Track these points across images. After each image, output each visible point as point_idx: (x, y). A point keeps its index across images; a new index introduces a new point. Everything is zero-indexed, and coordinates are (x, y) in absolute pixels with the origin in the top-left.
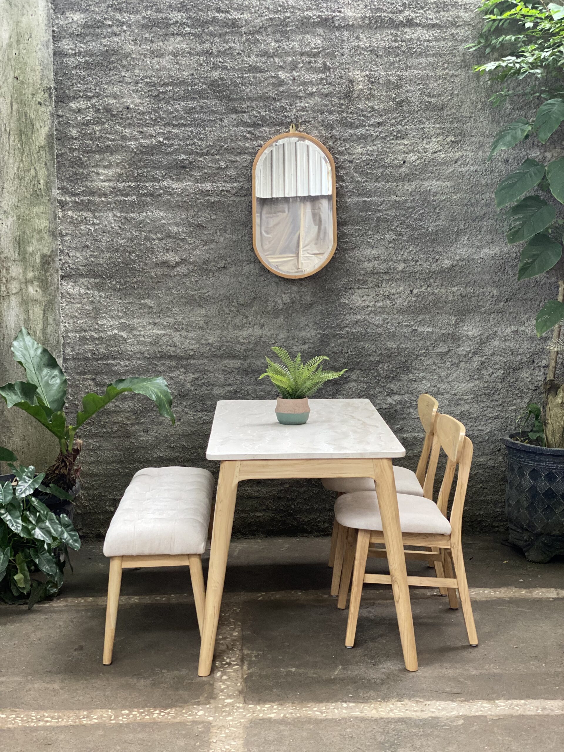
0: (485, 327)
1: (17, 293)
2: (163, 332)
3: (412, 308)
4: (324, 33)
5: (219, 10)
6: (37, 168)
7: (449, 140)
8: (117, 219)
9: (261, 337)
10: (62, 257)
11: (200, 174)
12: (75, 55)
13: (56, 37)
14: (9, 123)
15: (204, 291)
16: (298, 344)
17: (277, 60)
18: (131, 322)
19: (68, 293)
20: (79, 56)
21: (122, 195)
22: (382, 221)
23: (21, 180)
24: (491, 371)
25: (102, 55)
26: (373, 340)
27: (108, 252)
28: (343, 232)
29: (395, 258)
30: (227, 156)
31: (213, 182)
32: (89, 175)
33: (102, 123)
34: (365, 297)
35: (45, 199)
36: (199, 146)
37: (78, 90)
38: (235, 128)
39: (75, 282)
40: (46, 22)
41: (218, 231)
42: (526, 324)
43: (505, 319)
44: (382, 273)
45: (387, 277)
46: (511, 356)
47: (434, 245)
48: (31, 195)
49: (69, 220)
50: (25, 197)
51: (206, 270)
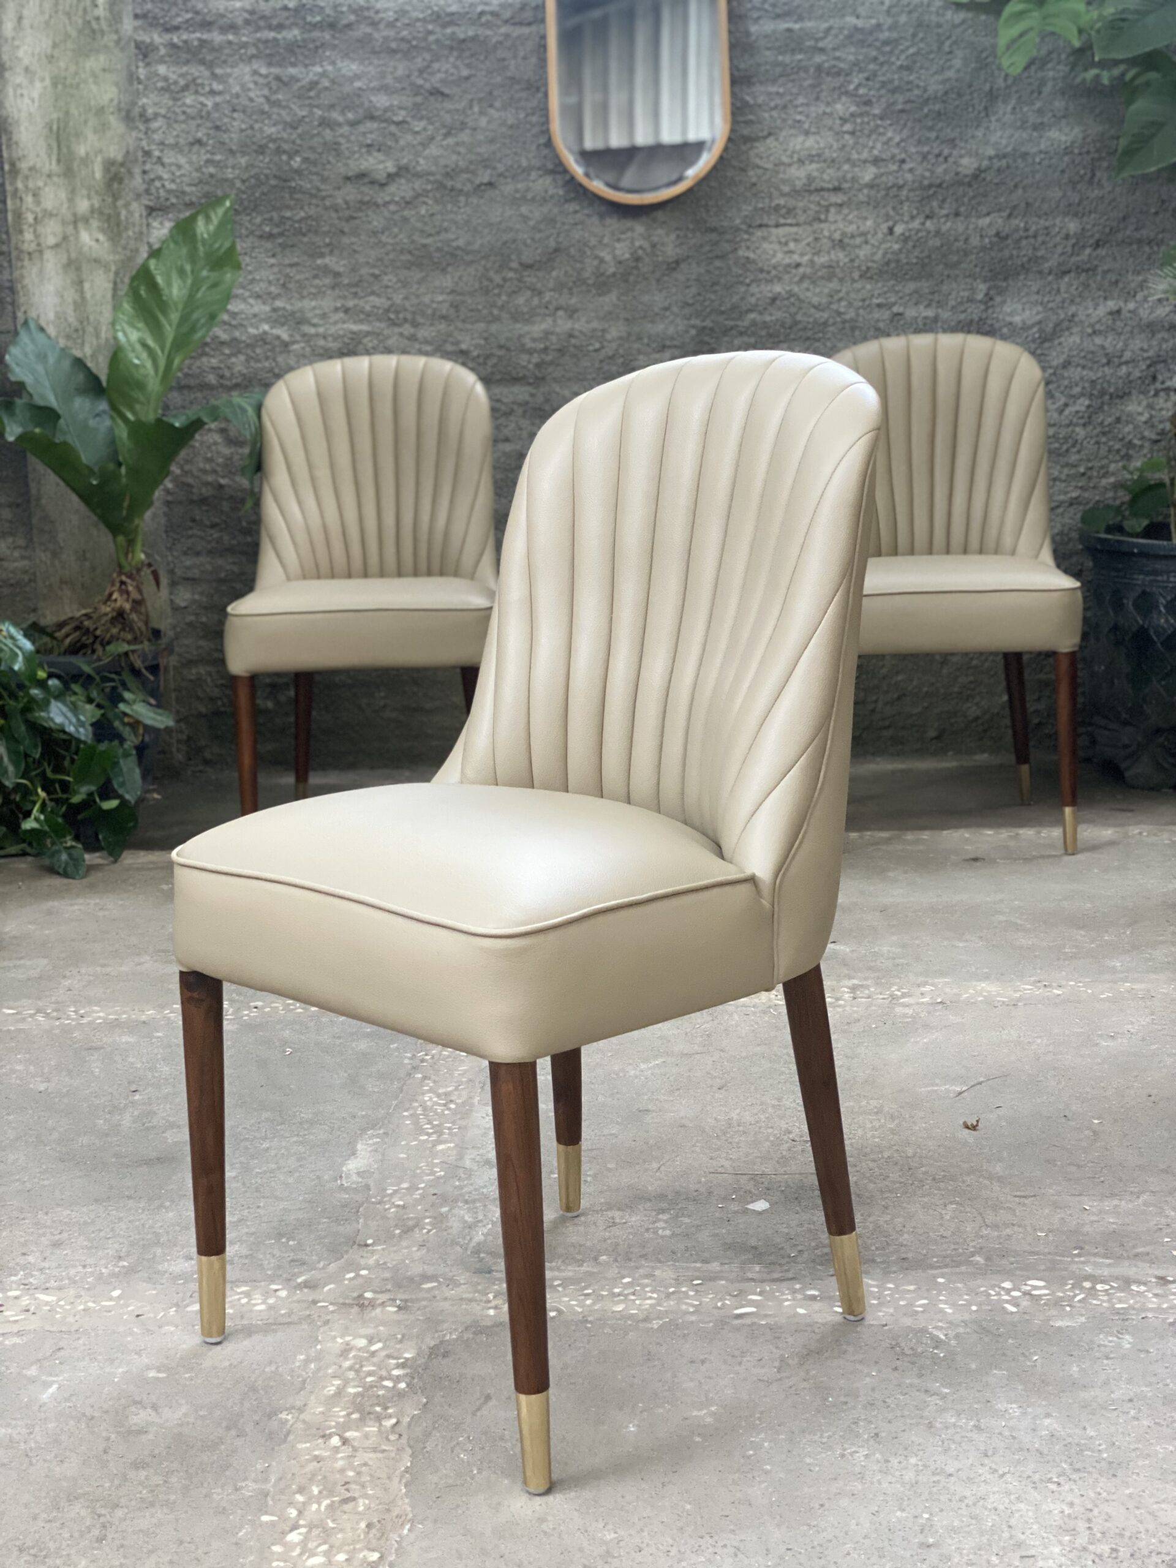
0: (1050, 305)
1: (57, 245)
2: (364, 327)
3: (893, 265)
8: (261, 80)
9: (571, 336)
10: (148, 167)
15: (451, 236)
16: (649, 350)
18: (299, 305)
21: (270, 28)
22: (828, 74)
24: (1063, 400)
26: (808, 339)
27: (244, 153)
28: (742, 100)
29: (855, 156)
34: (792, 245)
35: (110, 39)
41: (475, 103)
42: (1139, 296)
43: (1093, 285)
44: (828, 190)
45: (838, 198)
46: (1106, 369)
47: (940, 125)
48: (80, 32)
49: (160, 84)
50: (68, 36)
51: (452, 189)
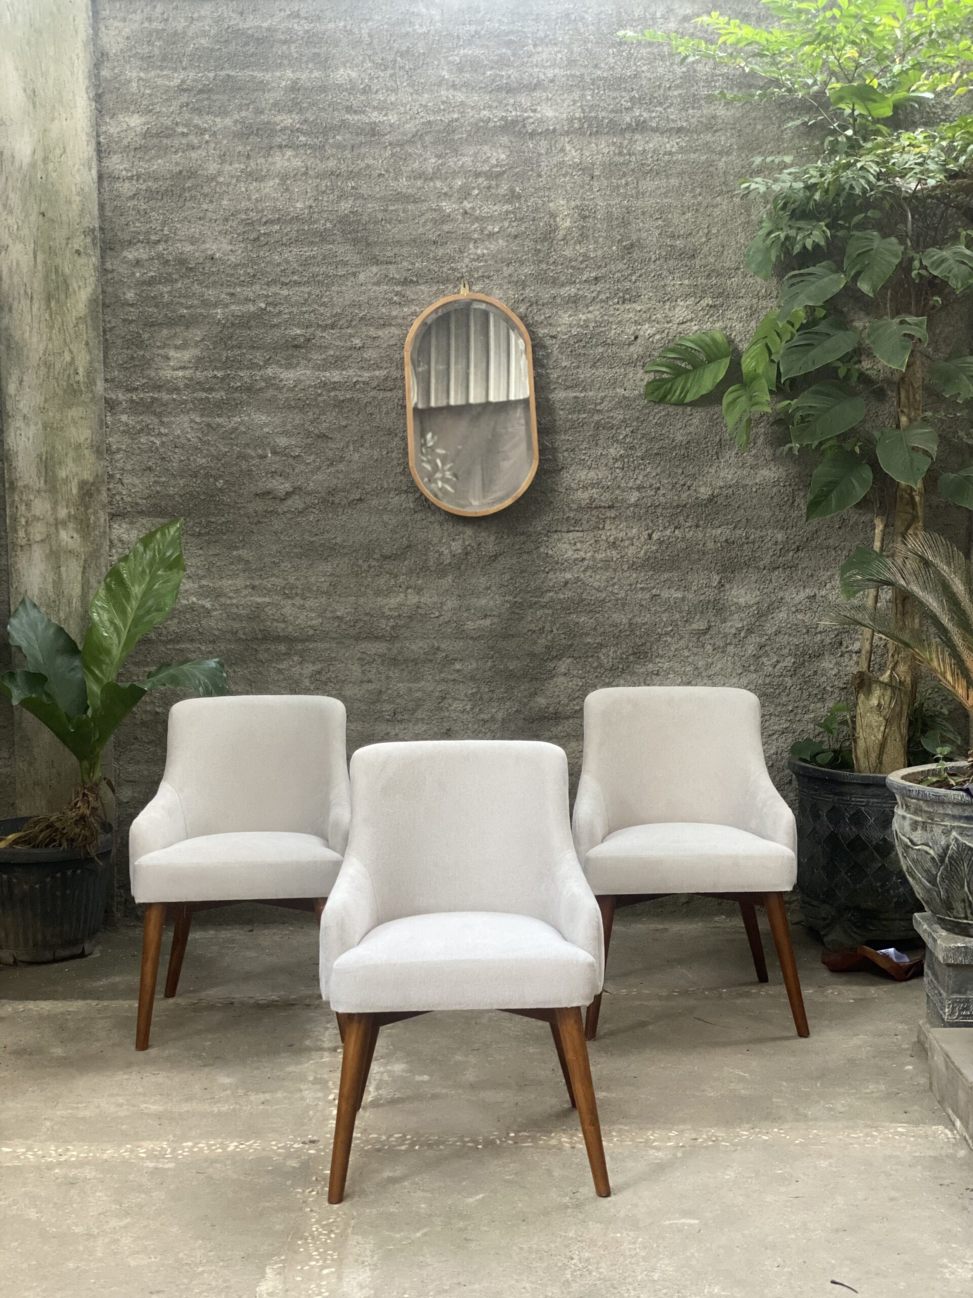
0: (765, 591)
1: (42, 541)
2: (267, 600)
3: (652, 561)
4: (511, 142)
5: (349, 109)
6: (75, 351)
7: (704, 303)
8: (196, 426)
9: (418, 607)
10: (111, 486)
11: (324, 356)
12: (131, 178)
13: (101, 152)
14: (32, 282)
15: (331, 536)
16: (476, 618)
17: (438, 184)
18: (218, 584)
19: (121, 541)
20: (137, 180)
21: (204, 390)
22: (604, 428)
23: (49, 369)
24: (775, 660)
25: (172, 178)
26: (591, 611)
27: (182, 477)
29: (623, 485)
30: (364, 329)
31: (343, 369)
32: (152, 359)
33: (172, 281)
34: (579, 545)
35: (86, 397)
36: (322, 315)
37: (135, 232)
38: (377, 288)
39: (131, 523)
40: (88, 129)
41: (351, 444)
42: (828, 586)
43: (795, 578)
44: (605, 507)
45: (612, 513)
46: (806, 636)
47: (684, 464)
48: (65, 391)
49: (121, 428)
50: (56, 394)
51: (333, 503)
